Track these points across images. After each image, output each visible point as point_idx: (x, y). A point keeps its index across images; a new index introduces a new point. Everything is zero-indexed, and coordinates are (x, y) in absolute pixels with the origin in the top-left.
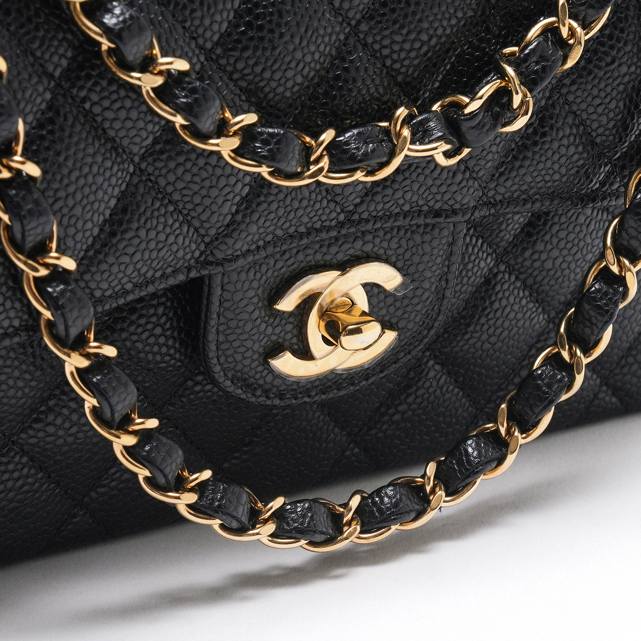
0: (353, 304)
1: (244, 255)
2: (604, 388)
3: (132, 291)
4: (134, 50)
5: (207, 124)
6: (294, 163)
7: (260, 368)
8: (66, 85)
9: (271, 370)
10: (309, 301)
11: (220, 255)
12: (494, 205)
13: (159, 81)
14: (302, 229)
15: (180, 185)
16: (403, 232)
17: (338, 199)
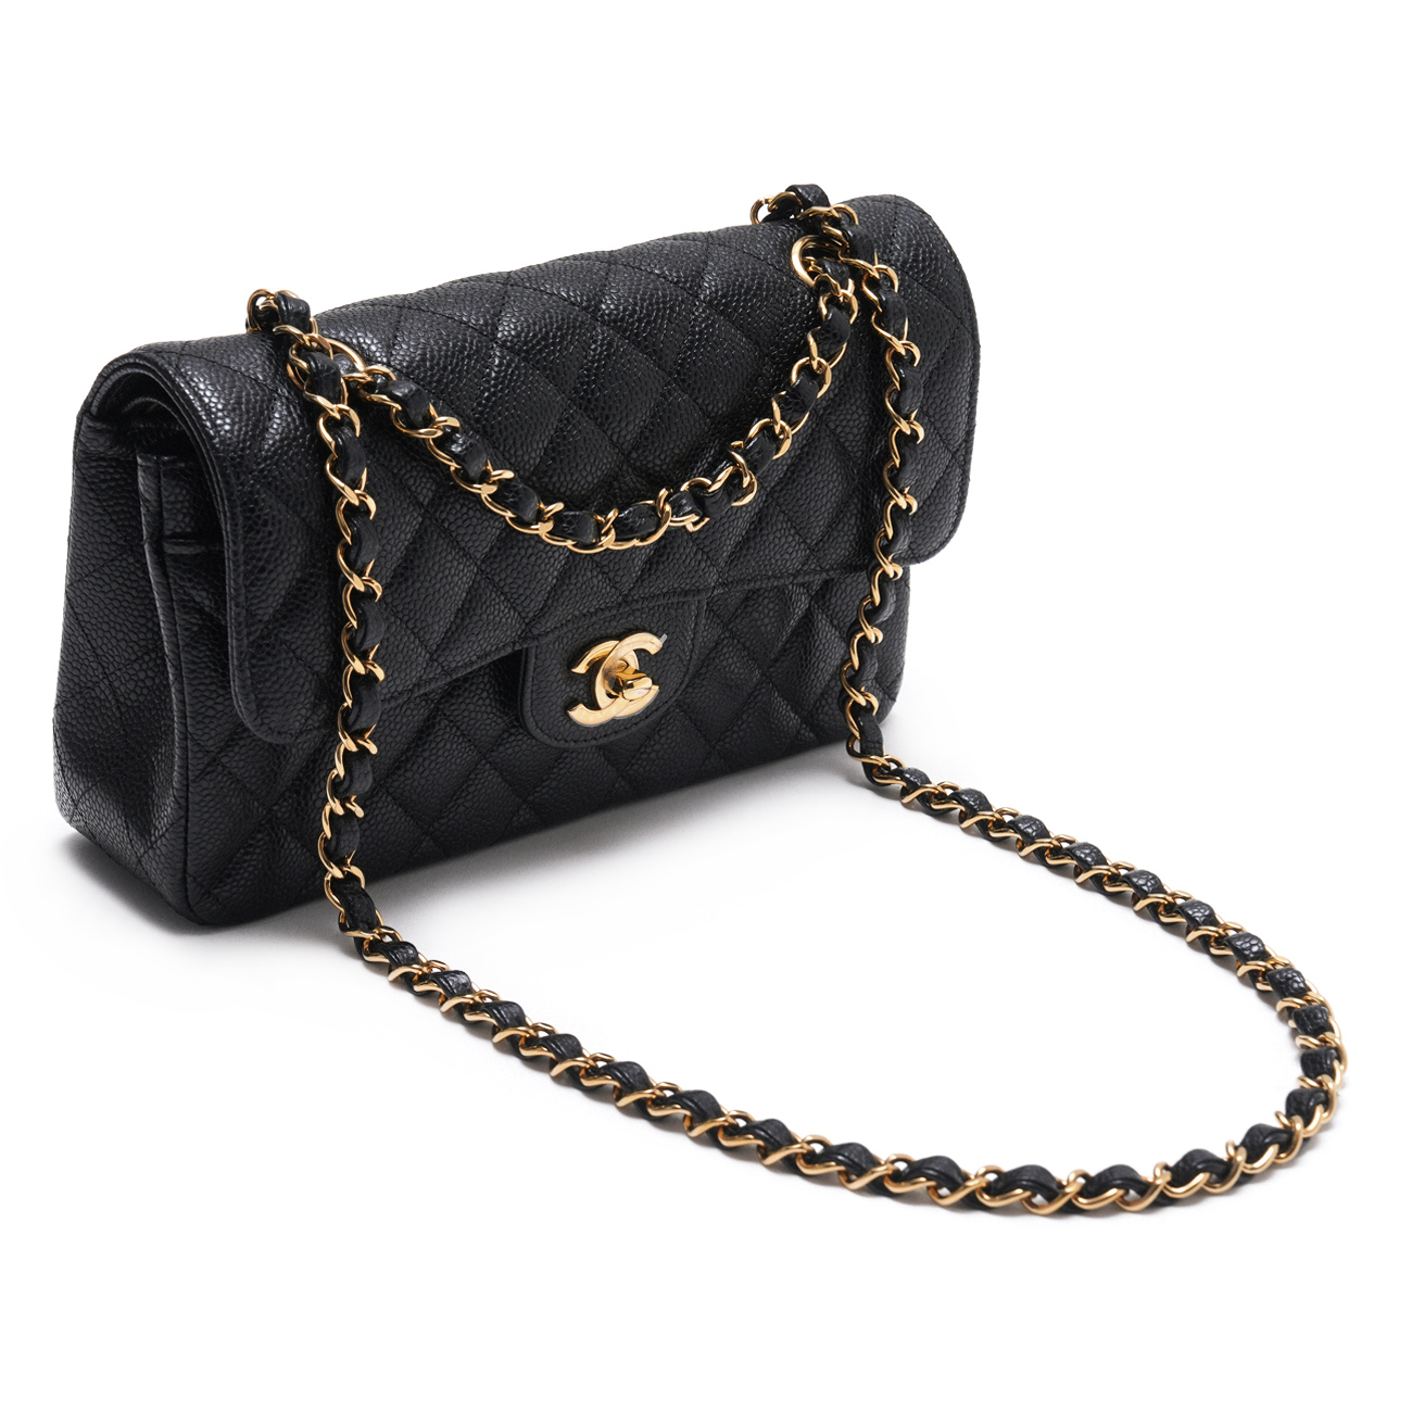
0: (628, 665)
1: (552, 631)
2: (804, 726)
3: (476, 662)
4: (476, 469)
5: (529, 515)
6: (591, 536)
7: (562, 718)
8: (432, 511)
9: (570, 719)
10: (595, 666)
11: (536, 632)
12: (727, 585)
13: (494, 489)
14: (592, 610)
15: (509, 581)
16: (661, 609)
17: (617, 586)
